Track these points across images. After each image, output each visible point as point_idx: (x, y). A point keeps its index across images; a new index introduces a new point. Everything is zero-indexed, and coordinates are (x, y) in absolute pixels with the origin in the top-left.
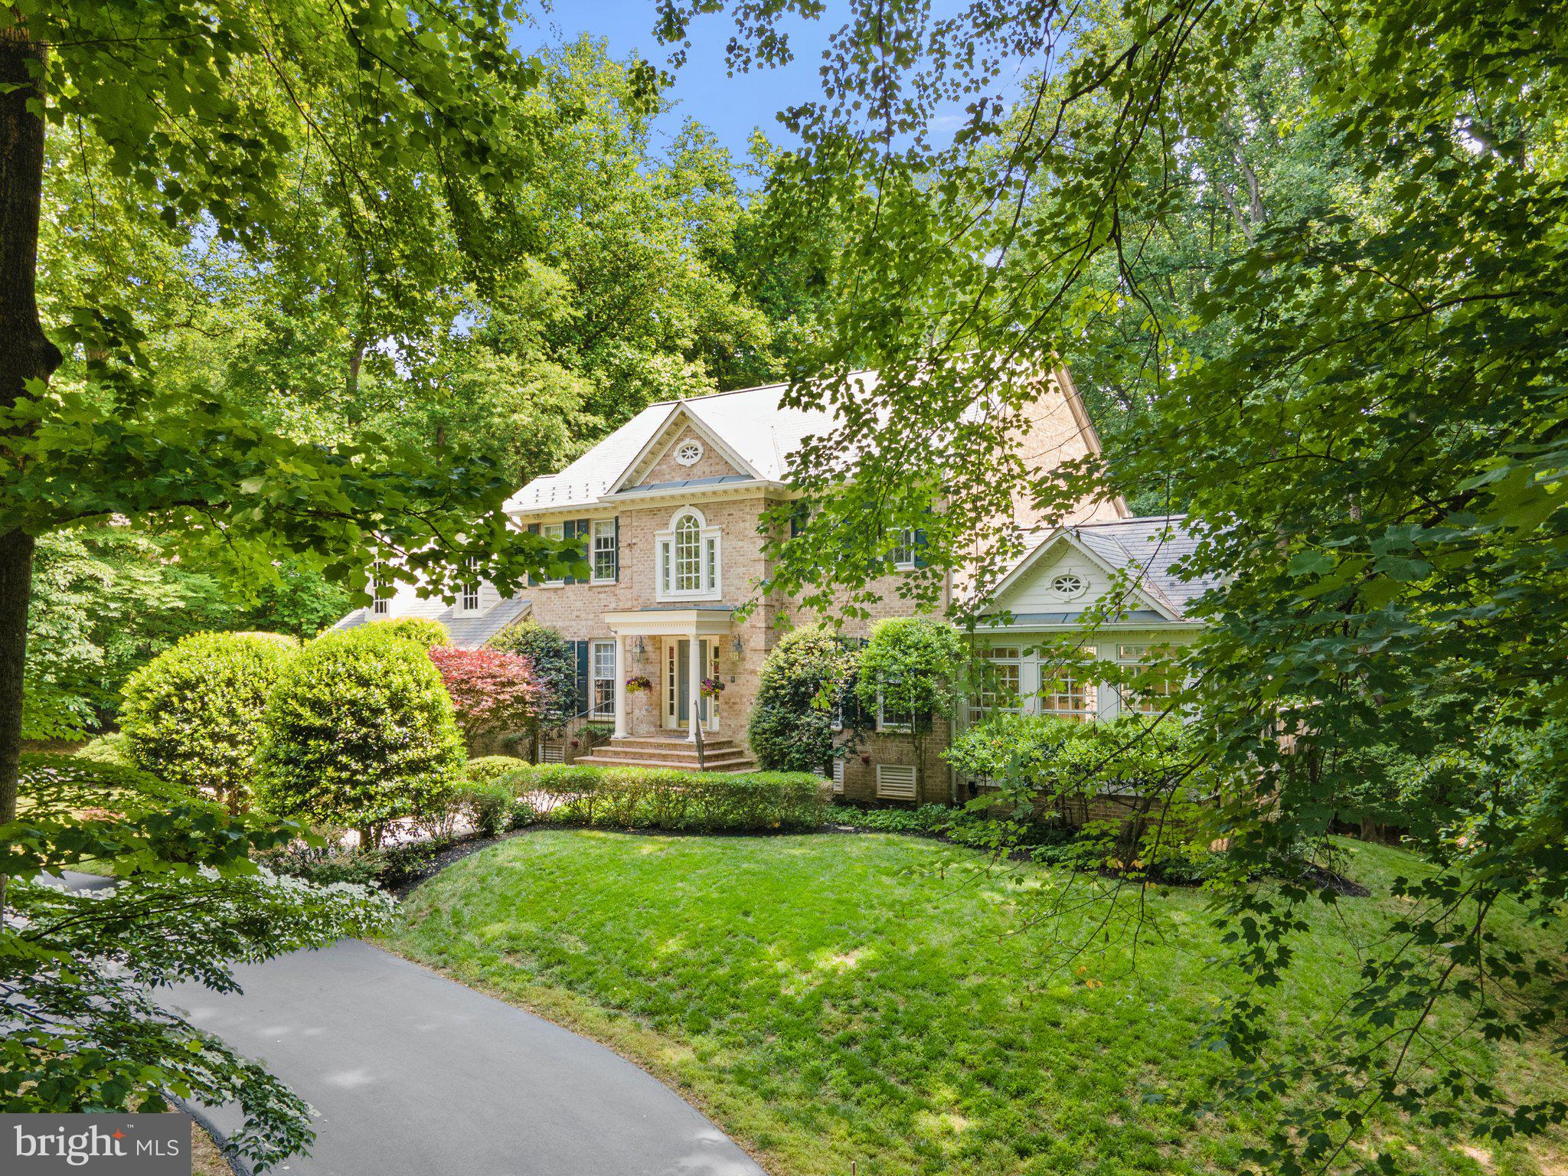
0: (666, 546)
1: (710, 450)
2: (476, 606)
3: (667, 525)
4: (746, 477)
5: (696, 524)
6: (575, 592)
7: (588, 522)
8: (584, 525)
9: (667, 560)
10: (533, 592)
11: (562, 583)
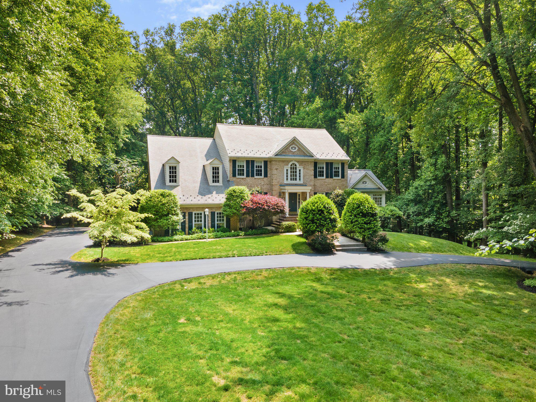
0: (287, 170)
1: (299, 148)
2: (218, 182)
3: (288, 165)
4: (310, 156)
5: (296, 165)
6: (250, 179)
7: (254, 161)
8: (253, 162)
9: (287, 173)
10: (234, 179)
11: (245, 176)
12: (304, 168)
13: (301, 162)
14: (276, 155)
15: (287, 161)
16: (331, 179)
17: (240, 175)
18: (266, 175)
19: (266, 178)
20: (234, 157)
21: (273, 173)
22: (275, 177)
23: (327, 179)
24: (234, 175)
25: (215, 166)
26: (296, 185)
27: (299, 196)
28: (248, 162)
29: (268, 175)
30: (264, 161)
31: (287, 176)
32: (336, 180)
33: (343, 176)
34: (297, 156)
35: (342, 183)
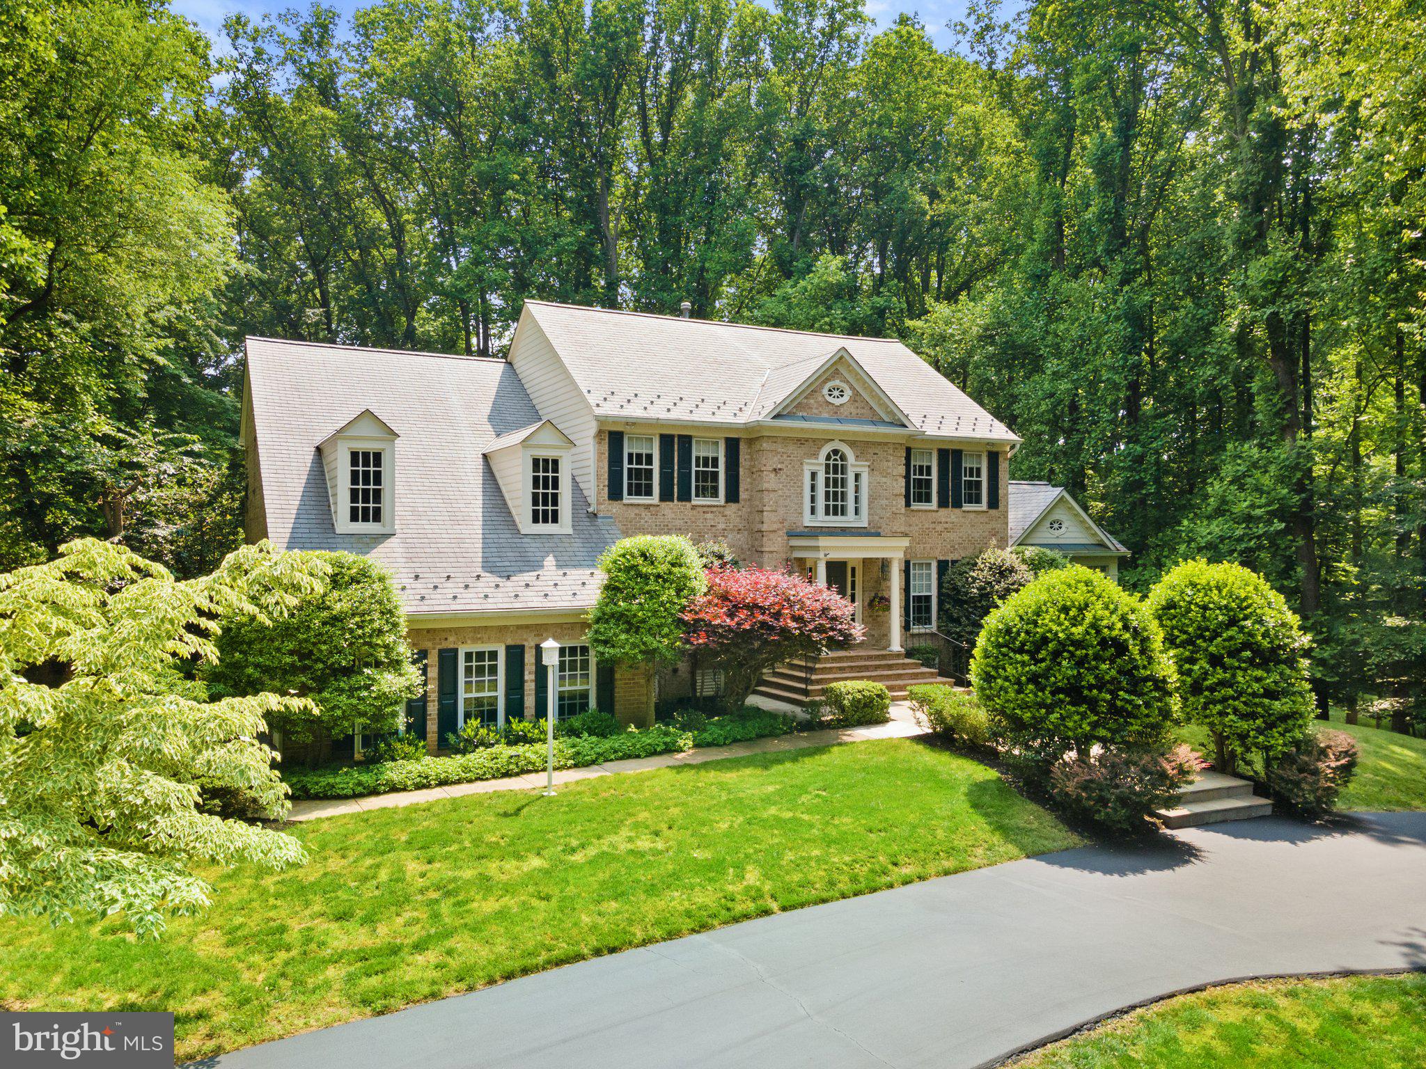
0: (814, 475)
1: (856, 394)
2: (555, 520)
3: (815, 455)
4: (893, 424)
5: (843, 458)
6: (673, 509)
7: (689, 438)
8: (686, 441)
9: (813, 487)
10: (615, 507)
11: (655, 498)
12: (872, 469)
13: (862, 446)
14: (777, 417)
15: (814, 440)
16: (957, 511)
17: (638, 493)
18: (733, 496)
19: (733, 506)
20: (616, 420)
21: (766, 486)
22: (770, 500)
23: (943, 512)
24: (615, 493)
25: (543, 454)
26: (845, 532)
27: (854, 574)
28: (666, 441)
29: (743, 495)
30: (728, 440)
31: (813, 499)
32: (972, 516)
33: (994, 503)
34: (847, 420)
35: (989, 527)
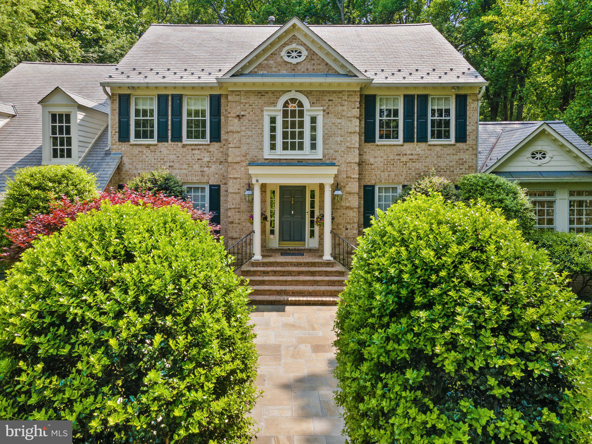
0: (273, 120)
1: (312, 55)
2: (70, 156)
3: (274, 104)
4: (346, 75)
5: (300, 105)
6: (168, 148)
7: (180, 97)
8: (177, 98)
9: (273, 129)
10: (124, 147)
11: (154, 141)
12: (327, 113)
13: (317, 95)
14: (233, 76)
15: (273, 92)
16: (423, 145)
17: (142, 137)
19: (216, 145)
20: (120, 86)
21: (230, 128)
22: (233, 139)
23: (409, 147)
24: (124, 136)
25: (58, 110)
26: (300, 163)
27: (313, 196)
28: (162, 99)
29: (223, 136)
30: (211, 96)
31: (273, 138)
32: (438, 149)
33: (461, 137)
34: (303, 75)
35: (456, 157)
